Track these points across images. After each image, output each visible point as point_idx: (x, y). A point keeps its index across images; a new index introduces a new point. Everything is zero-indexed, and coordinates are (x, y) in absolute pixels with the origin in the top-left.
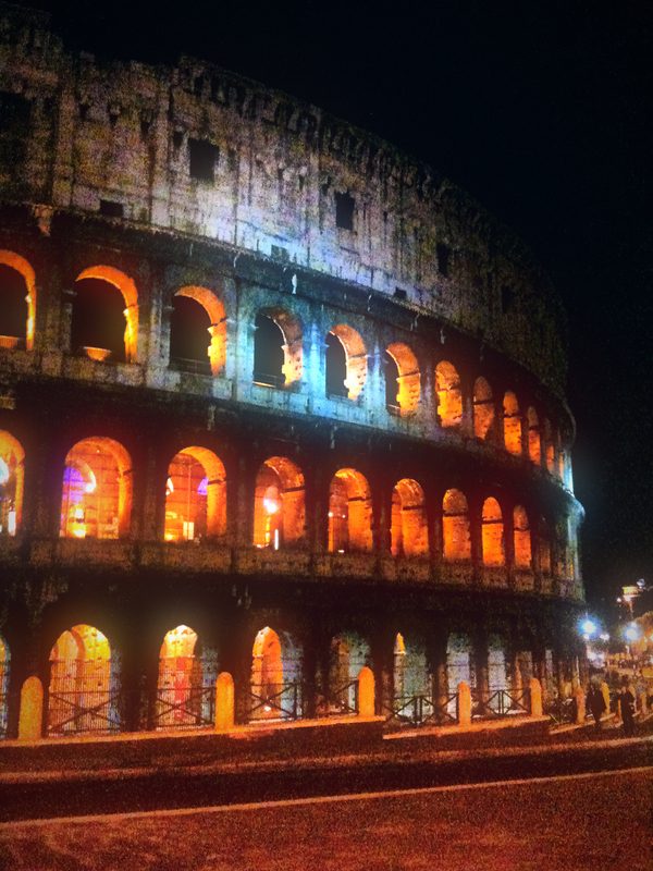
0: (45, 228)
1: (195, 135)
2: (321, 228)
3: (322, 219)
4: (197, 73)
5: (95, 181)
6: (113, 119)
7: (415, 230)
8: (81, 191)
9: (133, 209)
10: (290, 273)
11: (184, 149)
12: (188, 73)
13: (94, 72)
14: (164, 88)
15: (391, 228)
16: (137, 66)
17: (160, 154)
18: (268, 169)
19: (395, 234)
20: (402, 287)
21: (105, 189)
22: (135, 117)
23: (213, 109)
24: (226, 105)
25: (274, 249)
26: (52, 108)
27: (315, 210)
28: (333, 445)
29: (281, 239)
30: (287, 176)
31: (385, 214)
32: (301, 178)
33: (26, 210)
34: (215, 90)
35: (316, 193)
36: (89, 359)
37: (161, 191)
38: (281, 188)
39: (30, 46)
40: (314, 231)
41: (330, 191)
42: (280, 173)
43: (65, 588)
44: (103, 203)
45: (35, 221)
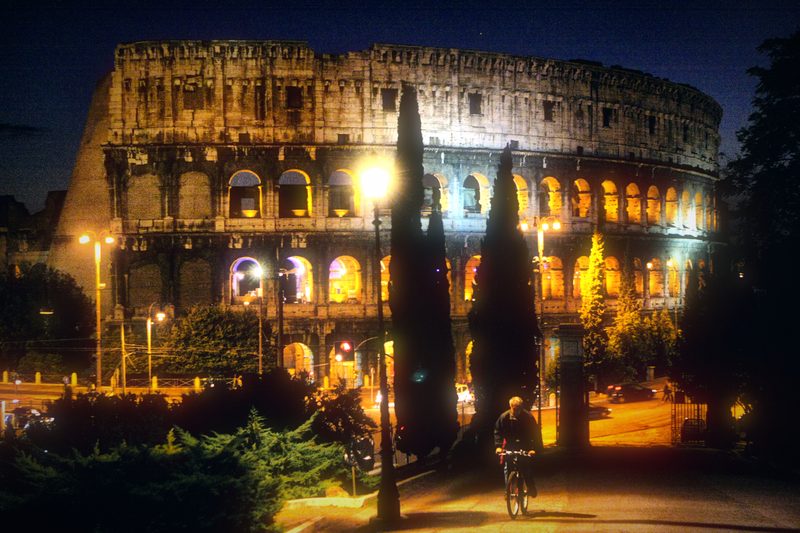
0: (313, 157)
1: (384, 86)
2: (460, 118)
3: (460, 113)
4: (383, 52)
5: (335, 125)
6: (342, 89)
7: (526, 99)
8: (328, 132)
9: (353, 137)
10: (440, 152)
11: (379, 96)
12: (378, 51)
13: (330, 64)
14: (367, 64)
15: (507, 104)
16: (351, 55)
17: (366, 103)
18: (427, 94)
19: (511, 108)
20: (515, 139)
21: (340, 128)
22: (353, 85)
23: (394, 68)
24: (401, 63)
25: (431, 138)
26: (311, 90)
27: (456, 109)
28: (466, 246)
29: (435, 132)
30: (438, 94)
31: (503, 97)
32: (447, 92)
33: (303, 149)
34: (394, 58)
35: (455, 100)
36: (337, 216)
37: (367, 124)
38: (434, 102)
39: (298, 59)
40: (456, 121)
41: (466, 94)
42: (434, 93)
43: (333, 327)
44: (339, 135)
45: (308, 153)
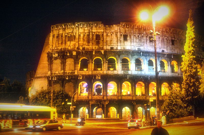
0: (103, 53)
1: (124, 34)
2: (146, 43)
3: (146, 42)
4: (123, 24)
5: (109, 44)
6: (111, 35)
7: (166, 39)
8: (108, 46)
9: (115, 48)
10: (141, 52)
11: (122, 36)
12: (122, 25)
13: (108, 28)
14: (119, 28)
15: (161, 40)
16: (114, 26)
17: (119, 39)
18: (136, 36)
19: (162, 41)
20: (163, 49)
21: (111, 45)
22: (115, 34)
23: (127, 29)
24: (129, 28)
25: (138, 48)
26: (103, 35)
27: (145, 41)
28: (149, 79)
29: (139, 47)
30: (140, 36)
31: (159, 38)
32: (142, 36)
33: (100, 51)
34: (127, 26)
35: (145, 38)
36: (110, 70)
37: (119, 44)
38: (139, 38)
39: (99, 27)
40: (145, 44)
41: (148, 37)
42: (139, 36)
43: (108, 102)
44: (111, 47)
45: (101, 52)
